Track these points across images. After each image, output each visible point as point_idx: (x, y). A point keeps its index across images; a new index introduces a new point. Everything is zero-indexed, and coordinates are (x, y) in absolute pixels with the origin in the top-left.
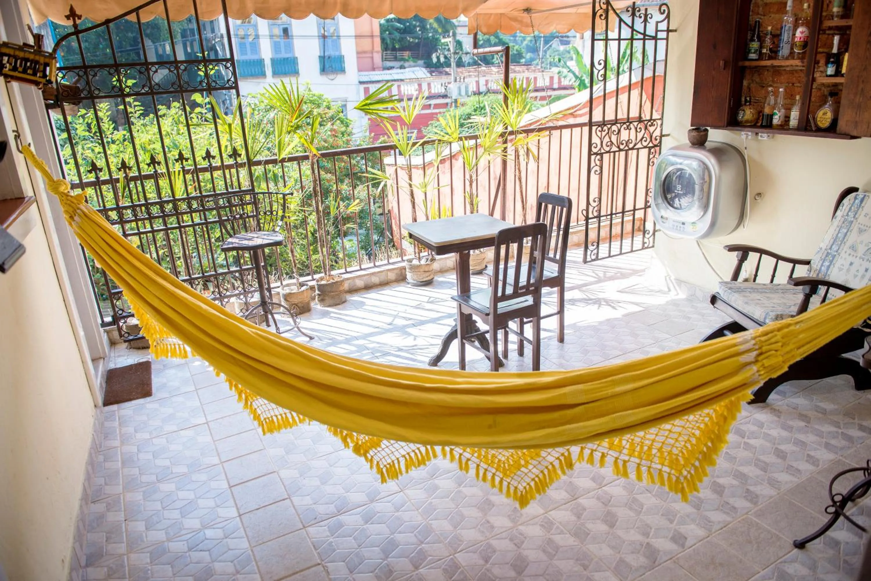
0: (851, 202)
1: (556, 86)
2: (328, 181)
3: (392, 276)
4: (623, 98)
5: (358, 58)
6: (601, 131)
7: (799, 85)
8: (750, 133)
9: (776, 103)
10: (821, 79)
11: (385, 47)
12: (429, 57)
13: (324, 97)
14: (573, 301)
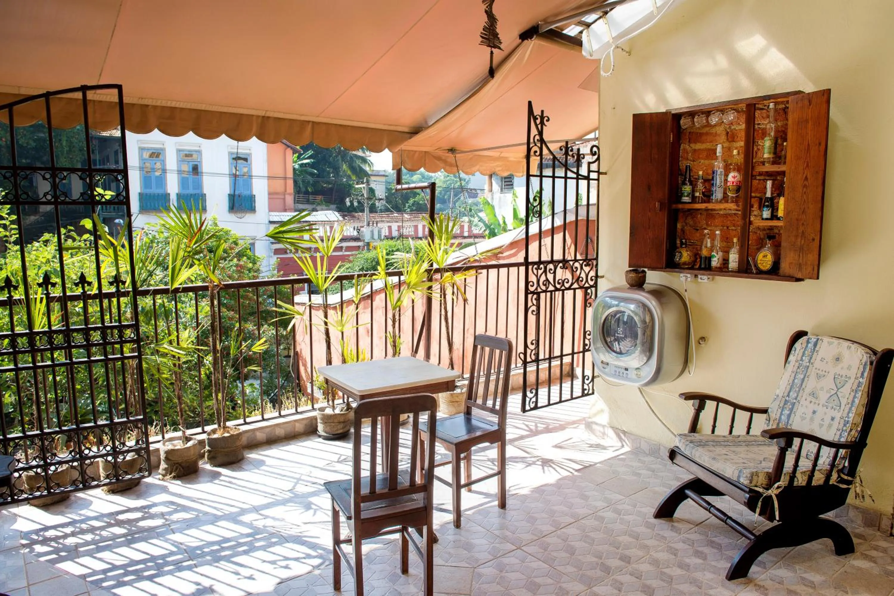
0: (804, 346)
1: (466, 234)
2: (231, 319)
3: (299, 427)
4: (546, 241)
5: (269, 198)
6: (537, 269)
7: (733, 228)
8: (689, 275)
9: (713, 246)
10: (757, 222)
11: (298, 190)
12: (342, 201)
13: (232, 232)
14: (515, 459)
